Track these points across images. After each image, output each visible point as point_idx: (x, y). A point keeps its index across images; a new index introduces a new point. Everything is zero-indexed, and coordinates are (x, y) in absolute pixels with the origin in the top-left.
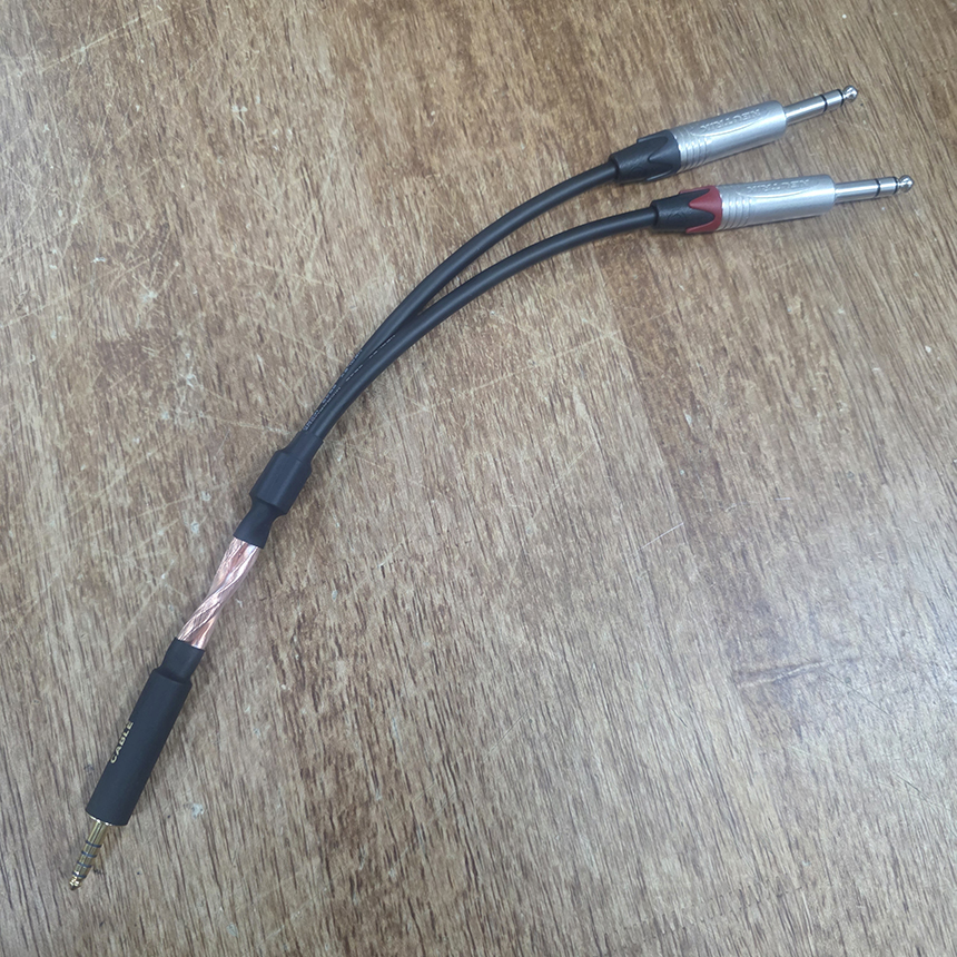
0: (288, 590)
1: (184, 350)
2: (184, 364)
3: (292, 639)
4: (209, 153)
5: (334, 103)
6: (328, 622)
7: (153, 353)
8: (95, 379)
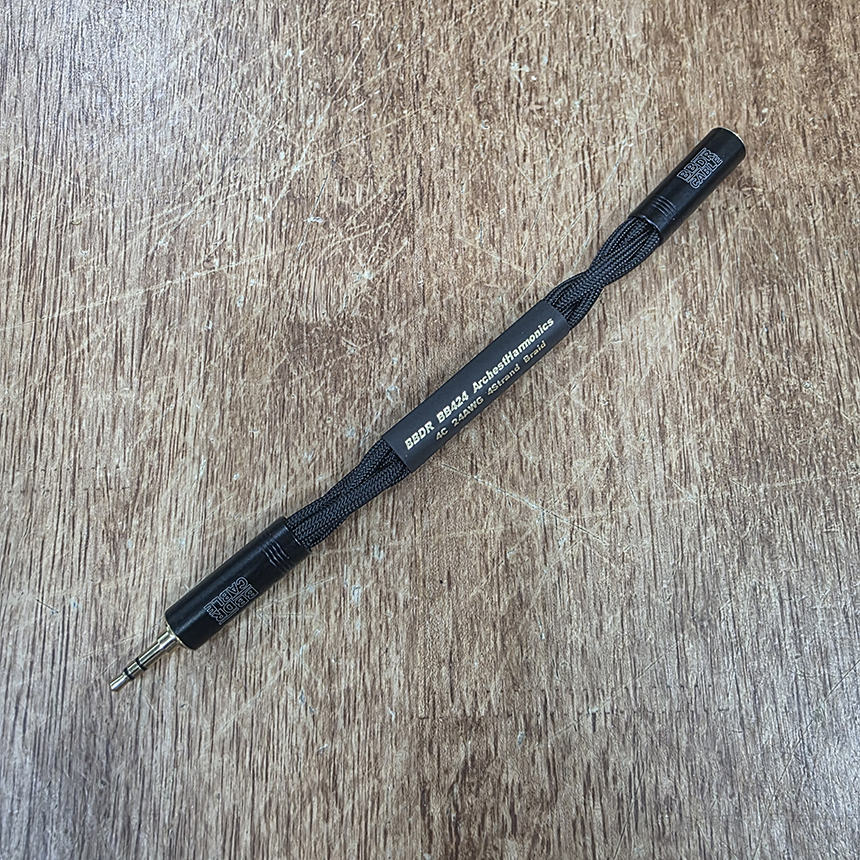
0: (459, 714)
1: (392, 352)
2: (388, 371)
3: (452, 788)
4: (473, 114)
5: (639, 78)
6: (505, 775)
7: (353, 348)
8: (276, 366)
